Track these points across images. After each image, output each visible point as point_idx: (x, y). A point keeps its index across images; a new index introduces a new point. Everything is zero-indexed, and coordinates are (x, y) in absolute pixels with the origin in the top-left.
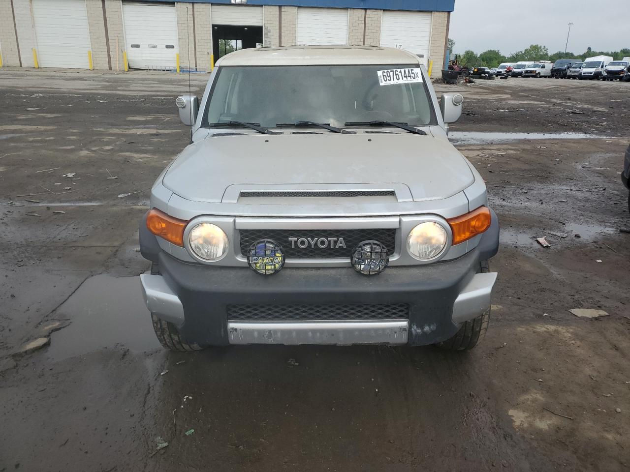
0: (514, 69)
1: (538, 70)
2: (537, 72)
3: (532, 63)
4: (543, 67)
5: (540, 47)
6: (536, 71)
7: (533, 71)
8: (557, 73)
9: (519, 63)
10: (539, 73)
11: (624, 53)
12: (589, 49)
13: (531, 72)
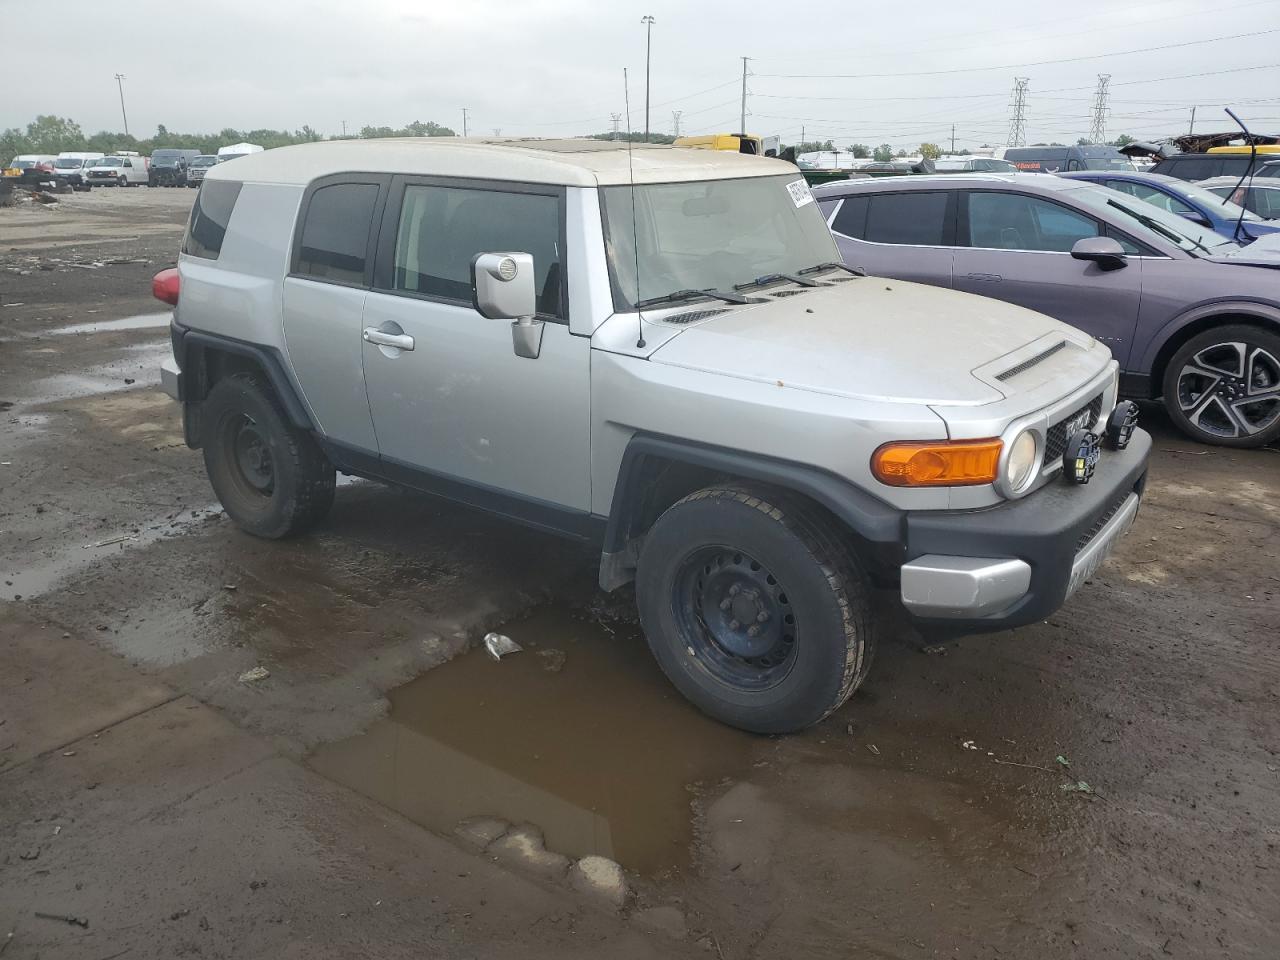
0: (56, 169)
1: (120, 171)
2: (119, 175)
3: (99, 156)
4: (128, 165)
5: (62, 121)
6: (116, 172)
7: (110, 172)
8: (159, 177)
9: (64, 156)
10: (124, 177)
11: (229, 138)
12: (162, 128)
13: (106, 174)
